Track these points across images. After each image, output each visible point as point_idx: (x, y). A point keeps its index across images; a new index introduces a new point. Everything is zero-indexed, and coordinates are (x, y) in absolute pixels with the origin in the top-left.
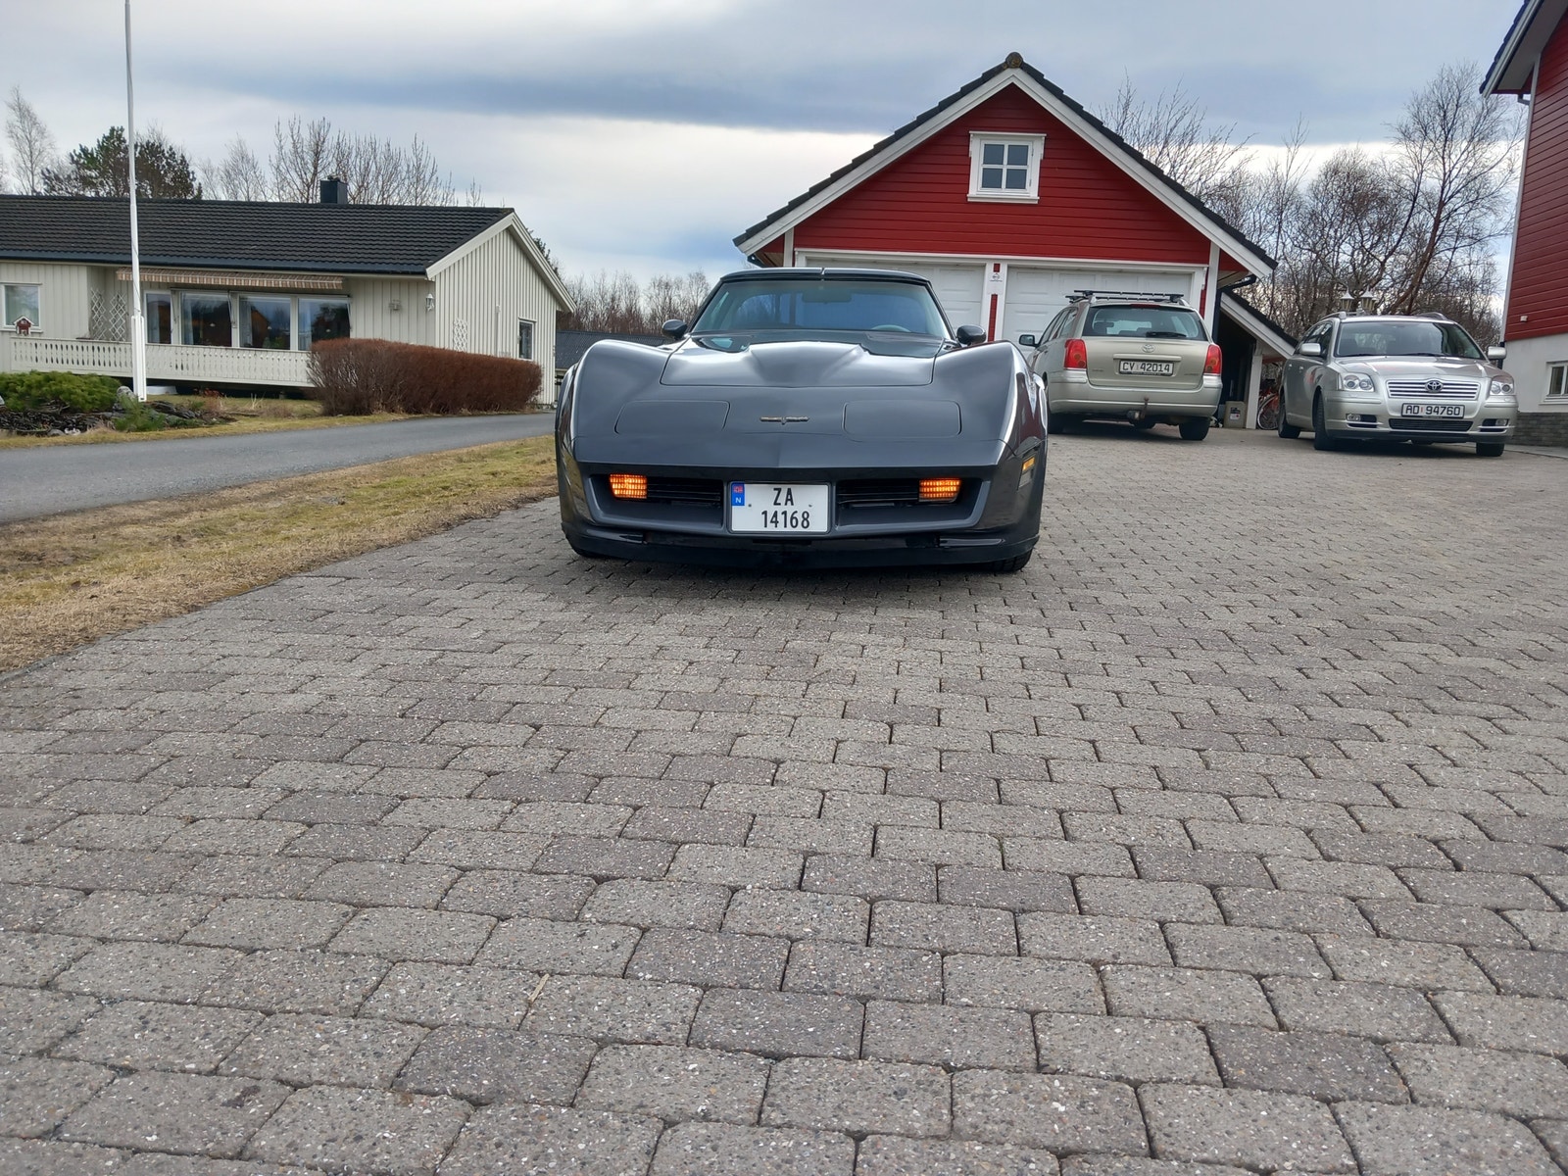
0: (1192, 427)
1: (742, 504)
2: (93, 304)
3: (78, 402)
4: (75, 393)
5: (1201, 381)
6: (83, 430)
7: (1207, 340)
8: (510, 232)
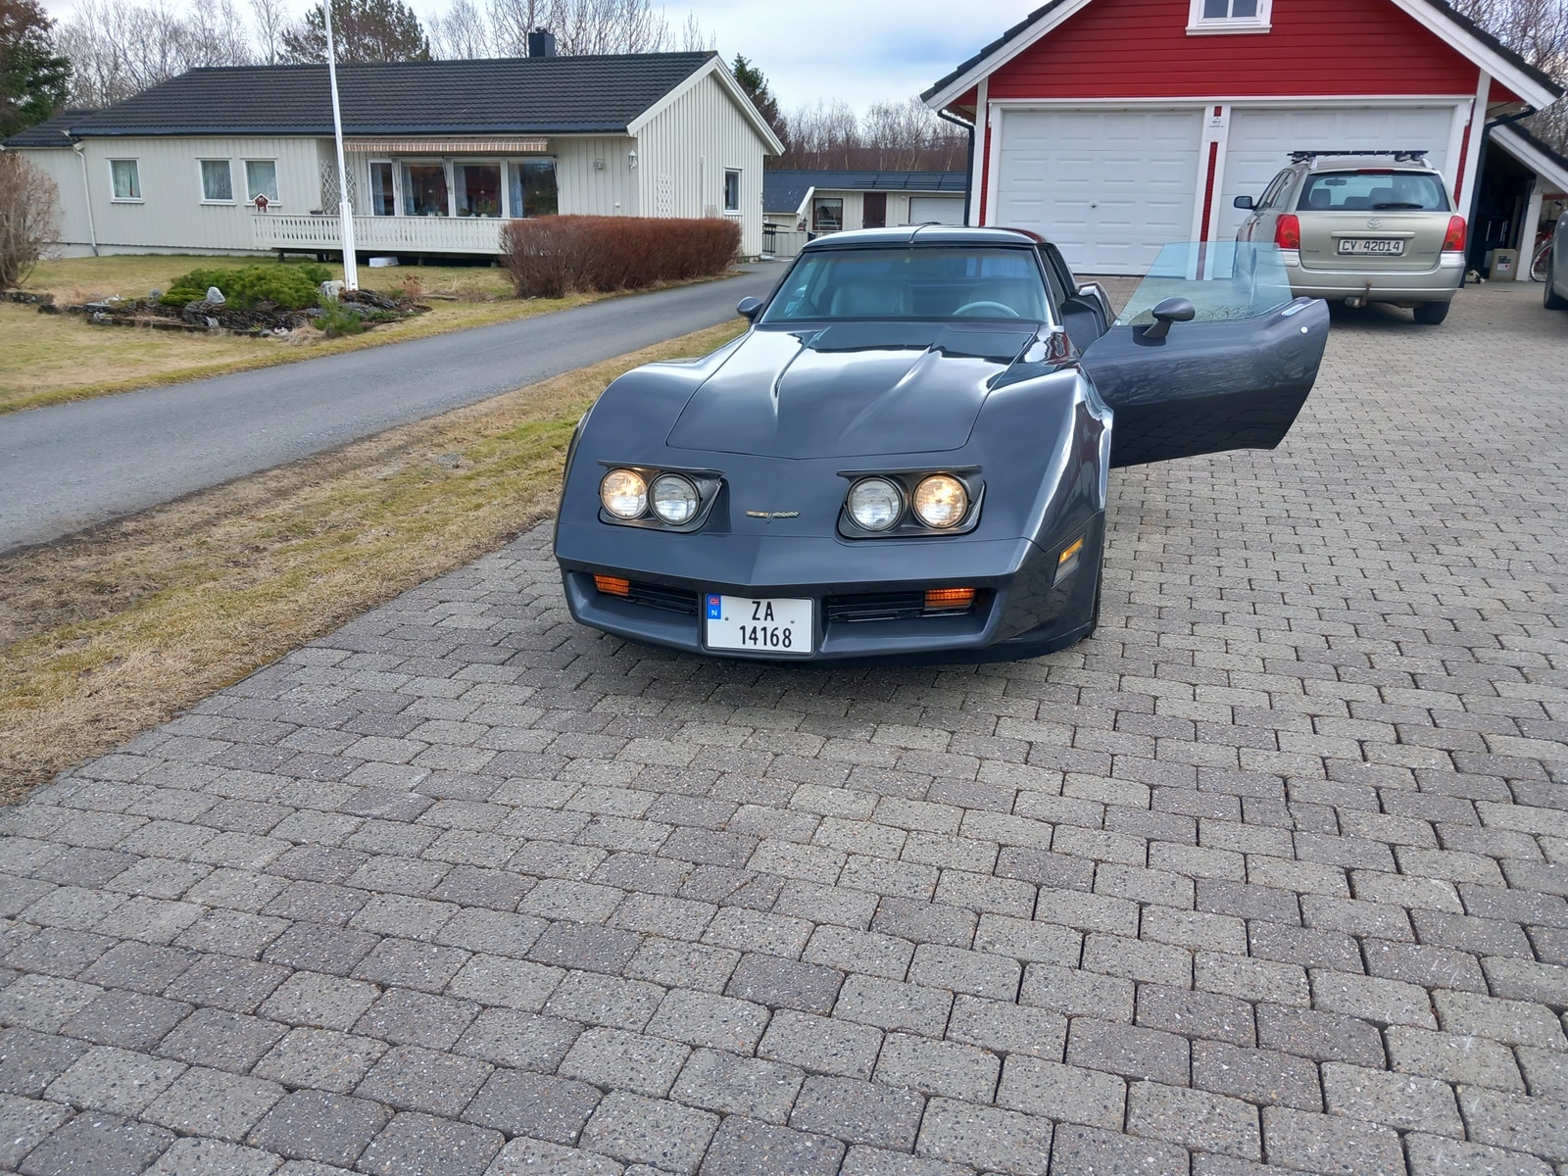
0: (1428, 313)
1: (719, 617)
2: (323, 176)
3: (286, 302)
4: (283, 292)
5: (1438, 259)
6: (290, 329)
7: (1449, 210)
8: (714, 75)
